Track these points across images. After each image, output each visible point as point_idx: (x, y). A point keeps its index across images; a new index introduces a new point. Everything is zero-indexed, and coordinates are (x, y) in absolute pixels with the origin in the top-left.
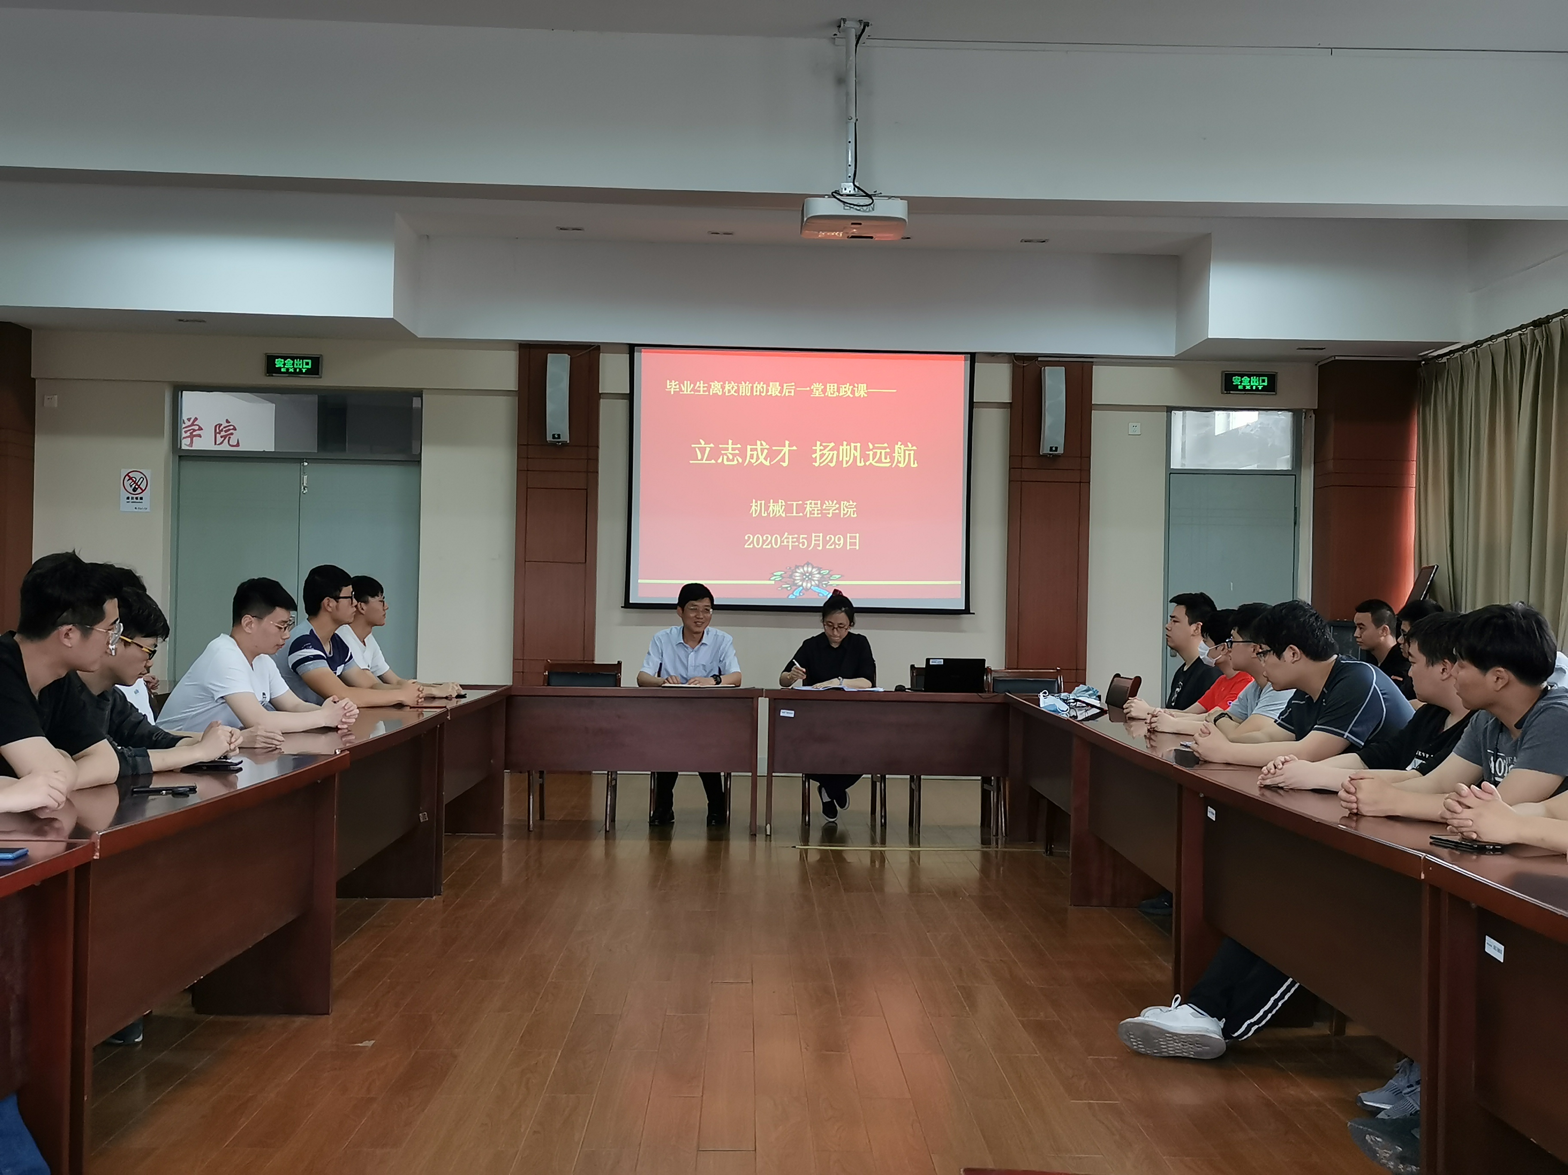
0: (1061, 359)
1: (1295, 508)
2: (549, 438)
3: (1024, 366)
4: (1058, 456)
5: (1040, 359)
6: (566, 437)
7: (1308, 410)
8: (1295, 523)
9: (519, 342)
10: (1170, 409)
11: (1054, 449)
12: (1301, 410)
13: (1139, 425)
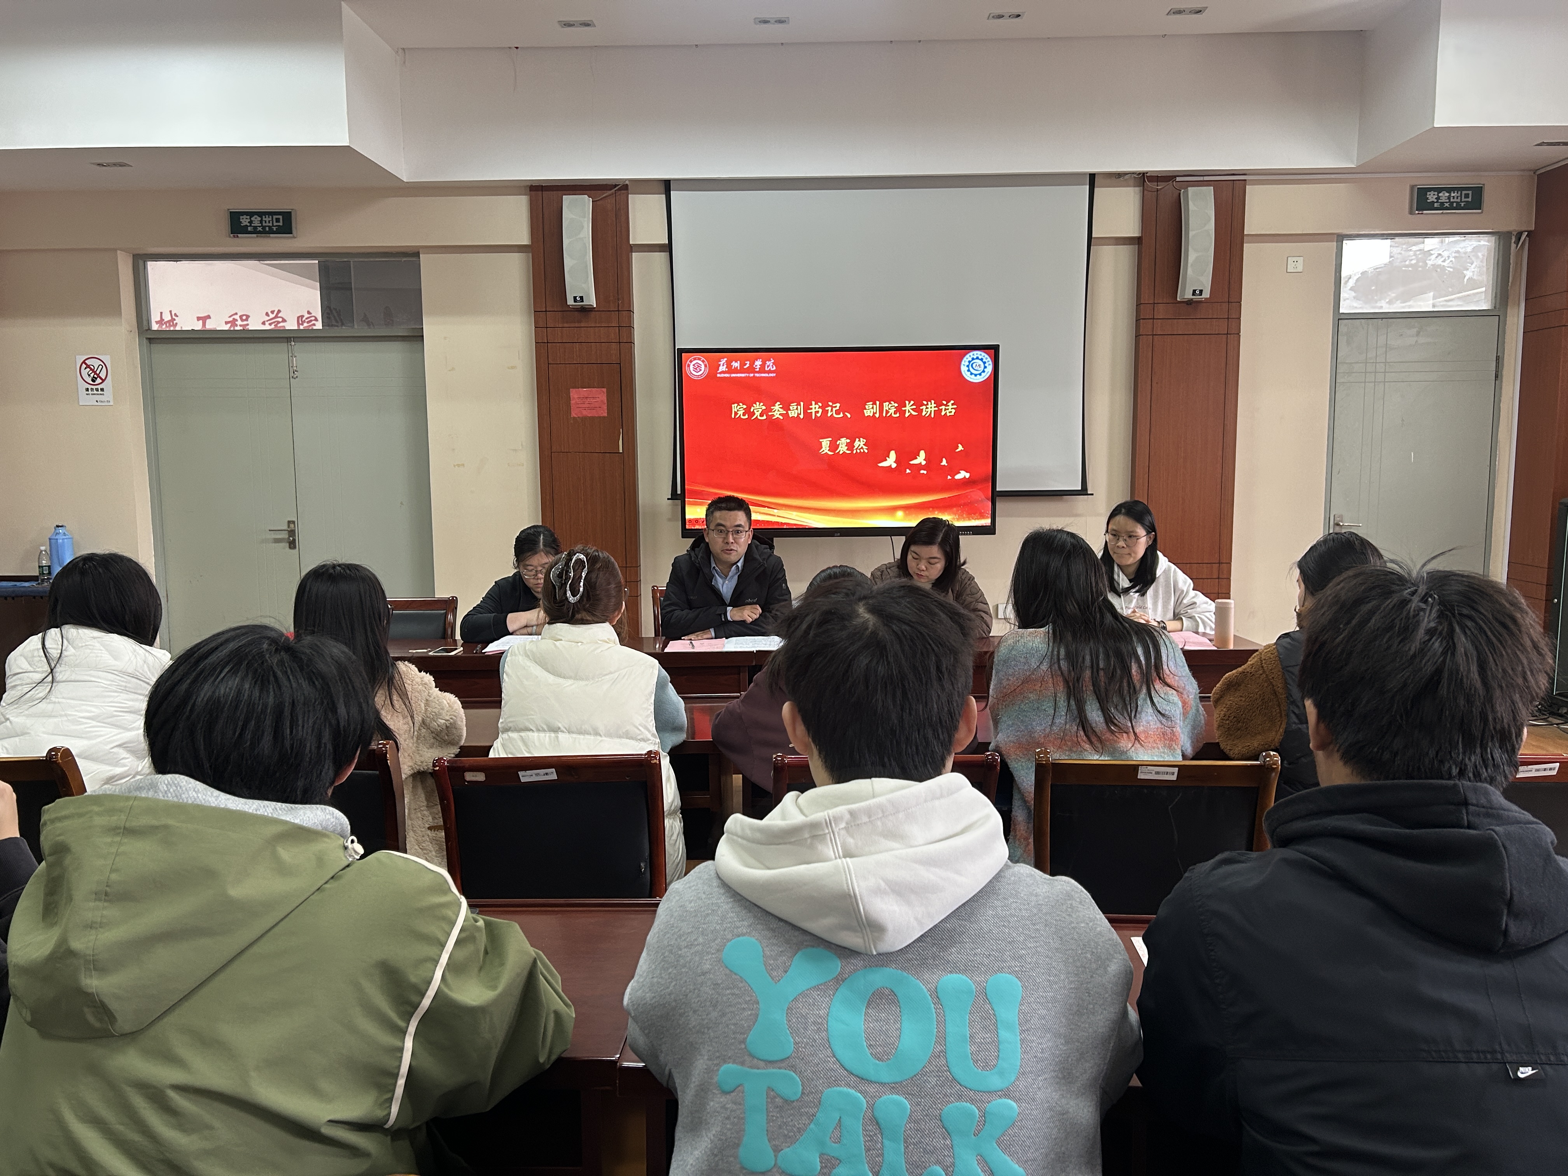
0: (1206, 178)
1: (1498, 358)
2: (570, 302)
3: (1157, 190)
4: (1200, 302)
5: (1178, 179)
6: (592, 300)
7: (1520, 234)
8: (1497, 376)
9: (529, 184)
10: (1341, 238)
11: (1197, 292)
12: (1509, 233)
13: (1300, 260)
